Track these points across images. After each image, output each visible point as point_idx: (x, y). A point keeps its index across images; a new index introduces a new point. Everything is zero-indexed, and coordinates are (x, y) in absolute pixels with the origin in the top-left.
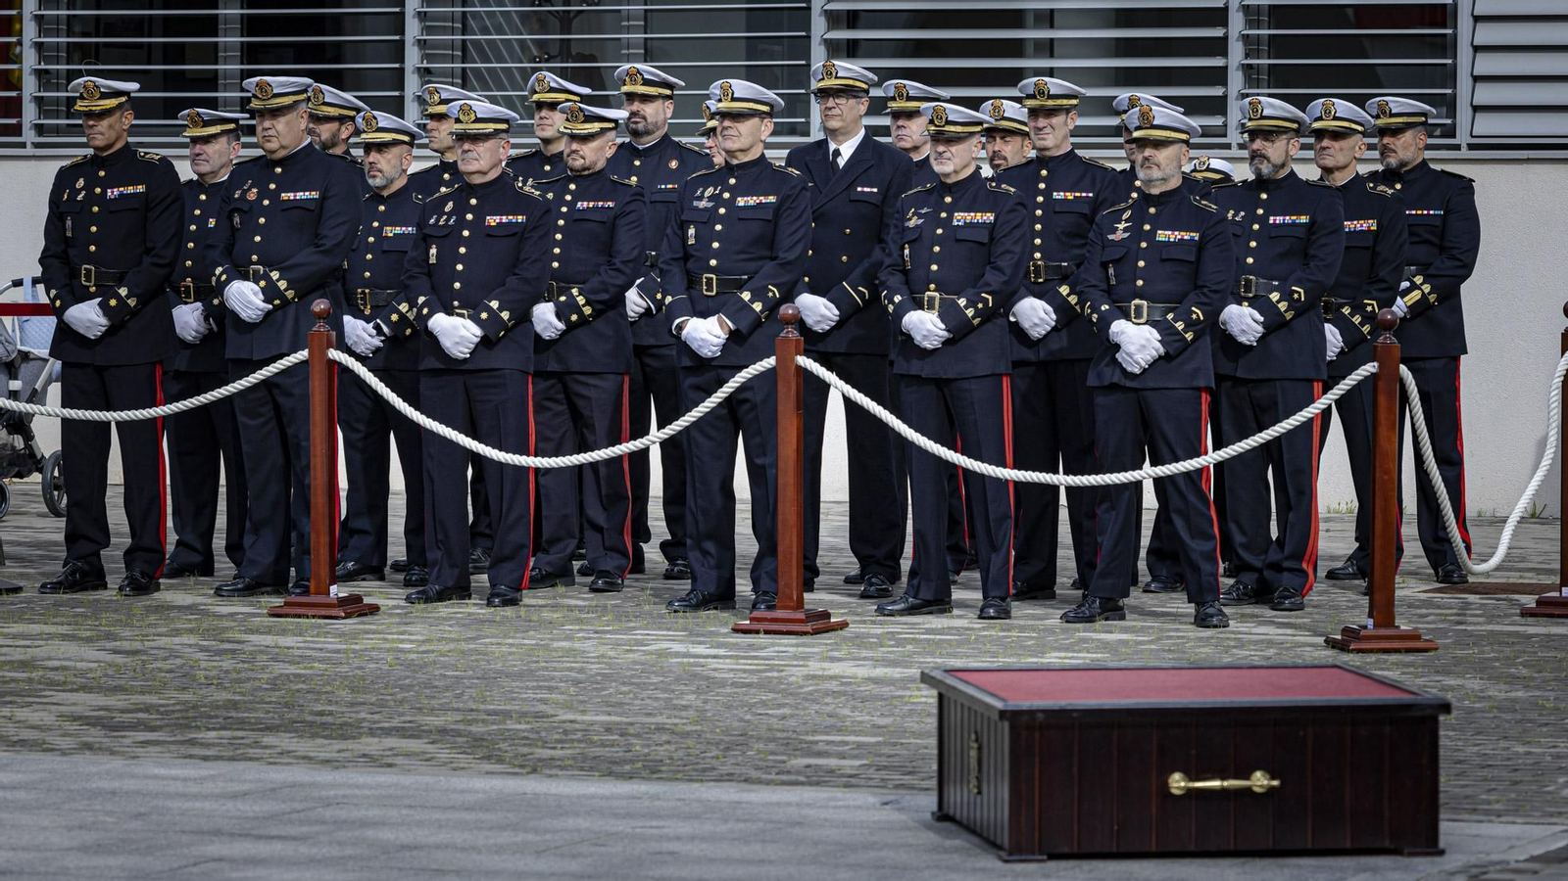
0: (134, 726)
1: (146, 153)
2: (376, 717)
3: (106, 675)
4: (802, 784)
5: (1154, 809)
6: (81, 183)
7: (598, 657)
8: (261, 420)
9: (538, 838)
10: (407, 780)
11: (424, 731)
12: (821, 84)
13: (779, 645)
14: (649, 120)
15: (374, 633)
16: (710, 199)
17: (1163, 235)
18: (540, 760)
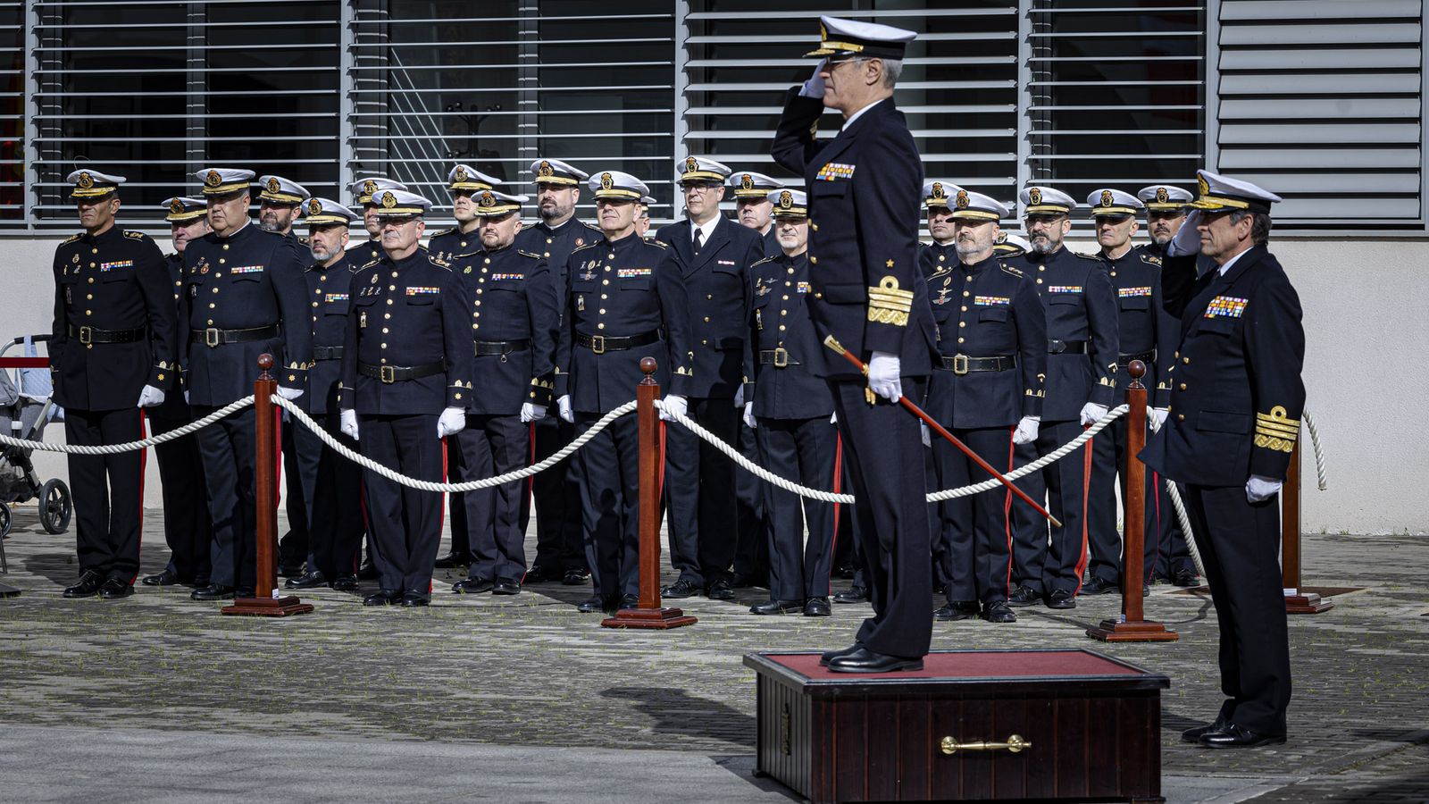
0: (108, 703)
1: (130, 233)
2: (306, 695)
3: (87, 662)
4: (650, 748)
5: (930, 767)
6: (76, 258)
7: (490, 647)
8: (219, 452)
9: (432, 791)
10: (326, 746)
11: (344, 706)
12: (686, 176)
13: (639, 637)
14: (559, 205)
15: (307, 628)
16: (594, 271)
17: (980, 300)
18: (437, 729)
